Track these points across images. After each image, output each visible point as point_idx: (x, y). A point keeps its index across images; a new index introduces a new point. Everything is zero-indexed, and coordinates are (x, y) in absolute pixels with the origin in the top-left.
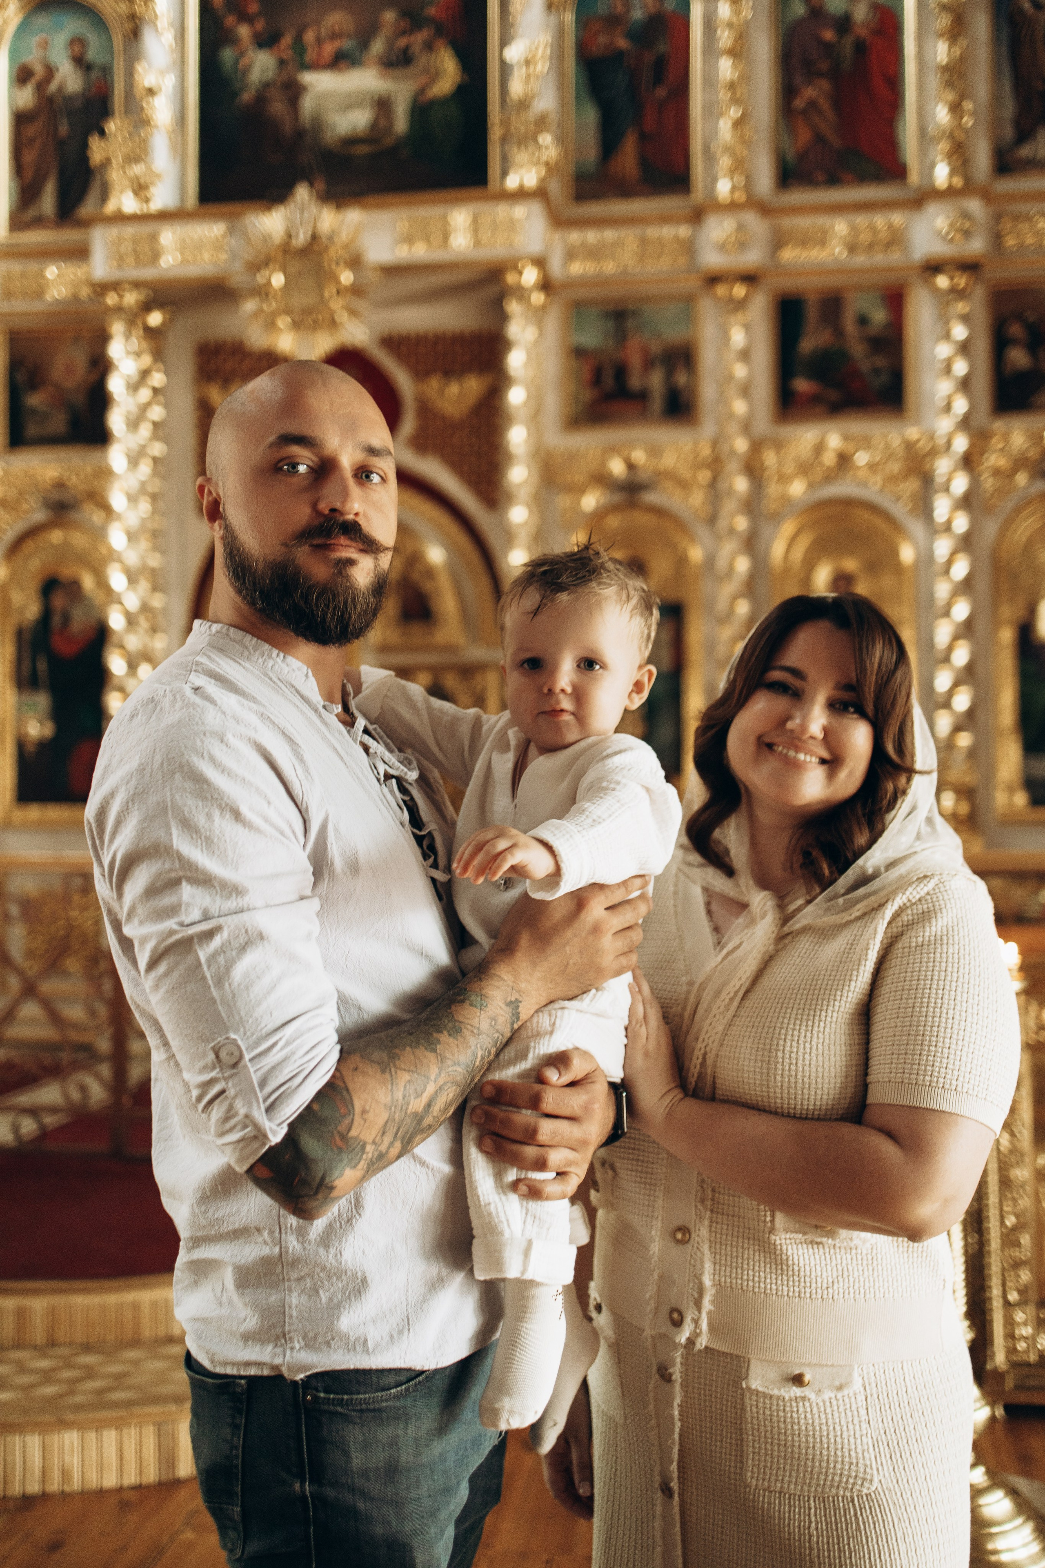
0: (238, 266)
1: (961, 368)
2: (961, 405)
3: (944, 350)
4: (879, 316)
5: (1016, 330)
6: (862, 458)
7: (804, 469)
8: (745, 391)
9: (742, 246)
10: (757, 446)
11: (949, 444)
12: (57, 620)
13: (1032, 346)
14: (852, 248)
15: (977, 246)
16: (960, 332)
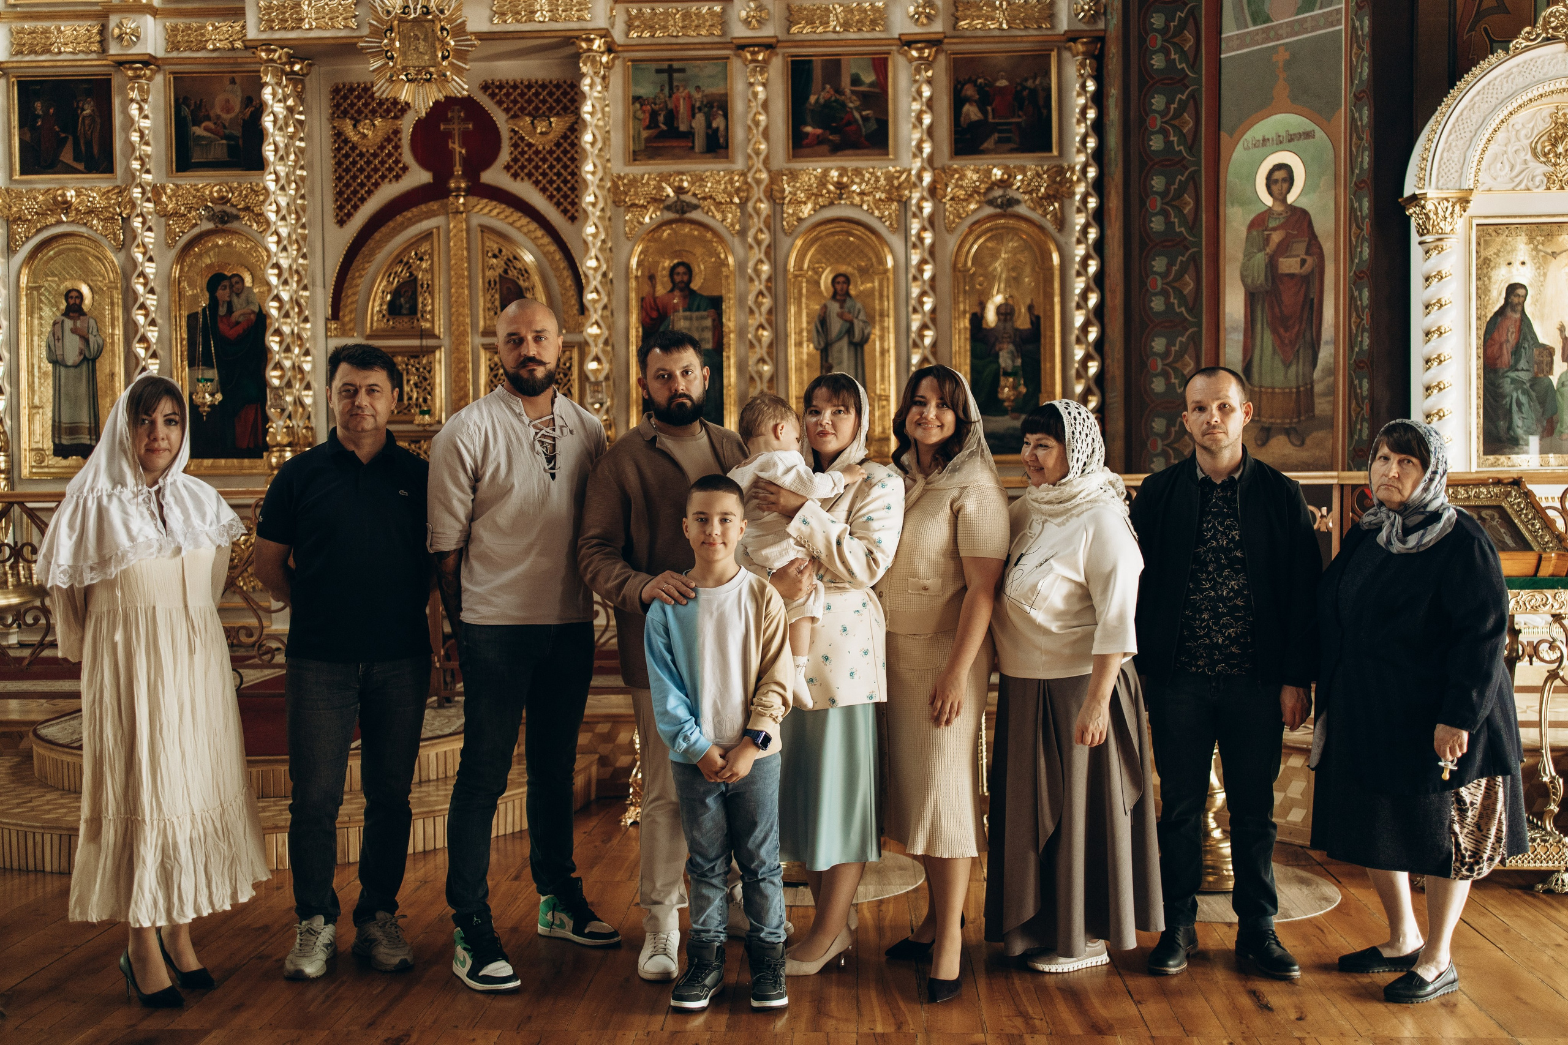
0: (365, 31)
1: (927, 119)
2: (927, 148)
3: (916, 106)
4: (869, 78)
5: (969, 91)
6: (854, 187)
7: (811, 195)
8: (766, 134)
9: (761, 22)
10: (775, 177)
11: (920, 178)
12: (222, 311)
13: (982, 106)
14: (846, 26)
15: (938, 27)
16: (927, 92)
